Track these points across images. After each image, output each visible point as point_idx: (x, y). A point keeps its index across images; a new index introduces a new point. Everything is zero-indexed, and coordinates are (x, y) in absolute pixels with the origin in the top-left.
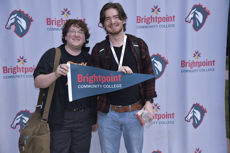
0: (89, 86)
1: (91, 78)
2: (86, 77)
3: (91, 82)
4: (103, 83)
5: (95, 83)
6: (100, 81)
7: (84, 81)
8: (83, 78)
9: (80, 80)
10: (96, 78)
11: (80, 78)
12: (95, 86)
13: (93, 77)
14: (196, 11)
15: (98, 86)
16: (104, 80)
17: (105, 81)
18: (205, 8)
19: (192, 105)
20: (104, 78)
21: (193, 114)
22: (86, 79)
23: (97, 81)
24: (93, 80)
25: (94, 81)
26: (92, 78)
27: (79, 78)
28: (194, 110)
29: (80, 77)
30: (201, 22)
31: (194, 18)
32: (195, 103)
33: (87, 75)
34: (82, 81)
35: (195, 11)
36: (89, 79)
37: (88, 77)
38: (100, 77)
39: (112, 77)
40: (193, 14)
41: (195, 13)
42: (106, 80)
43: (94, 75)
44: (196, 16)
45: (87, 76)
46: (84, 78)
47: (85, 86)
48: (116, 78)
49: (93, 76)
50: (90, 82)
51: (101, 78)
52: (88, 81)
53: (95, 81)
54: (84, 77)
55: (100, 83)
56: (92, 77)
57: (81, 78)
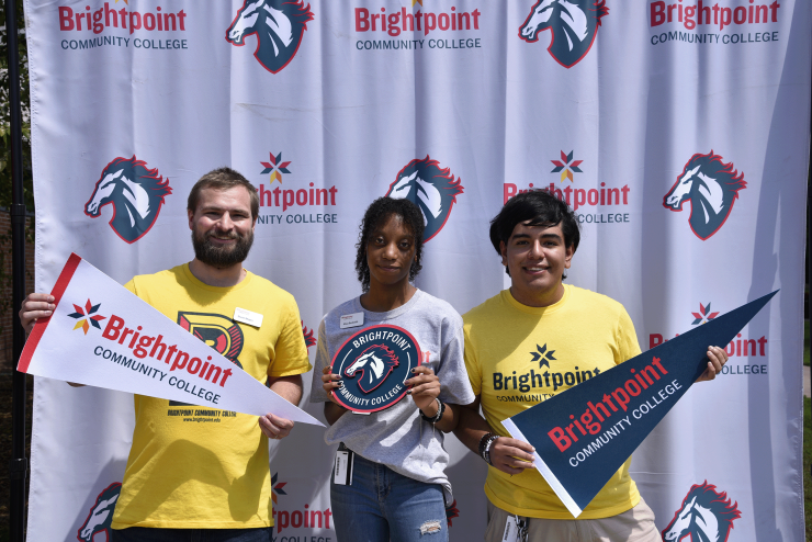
0: (598, 444)
1: (587, 418)
2: (571, 426)
3: (594, 428)
4: (625, 408)
5: (607, 425)
6: (615, 409)
7: (576, 439)
8: (566, 434)
9: (563, 442)
10: (599, 409)
11: (560, 438)
12: (612, 433)
13: (591, 412)
14: (700, 175)
15: (618, 427)
16: (623, 399)
17: (628, 400)
18: (730, 166)
19: (689, 490)
20: (619, 394)
21: (693, 519)
22: (575, 430)
23: (608, 414)
24: (595, 419)
25: (599, 422)
26: (591, 418)
27: (557, 441)
28: (697, 507)
29: (557, 435)
30: (717, 209)
31: (694, 197)
32: (700, 483)
33: (572, 417)
34: (569, 443)
35: (698, 173)
36: (584, 426)
37: (576, 422)
38: (606, 399)
39: (637, 376)
40: (691, 182)
41: (696, 181)
42: (628, 394)
43: (590, 404)
44: (702, 189)
45: (572, 421)
46: (569, 430)
47: (588, 451)
48: (648, 372)
49: (588, 410)
50: (593, 433)
51: (613, 400)
52: (584, 433)
53: (602, 419)
54: (567, 429)
55: (620, 415)
56: (587, 414)
57: (562, 437)
